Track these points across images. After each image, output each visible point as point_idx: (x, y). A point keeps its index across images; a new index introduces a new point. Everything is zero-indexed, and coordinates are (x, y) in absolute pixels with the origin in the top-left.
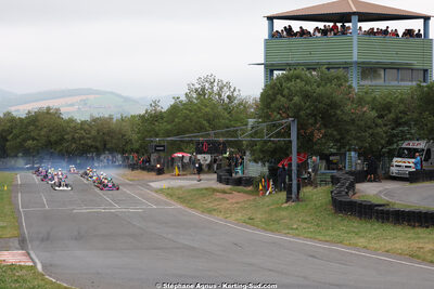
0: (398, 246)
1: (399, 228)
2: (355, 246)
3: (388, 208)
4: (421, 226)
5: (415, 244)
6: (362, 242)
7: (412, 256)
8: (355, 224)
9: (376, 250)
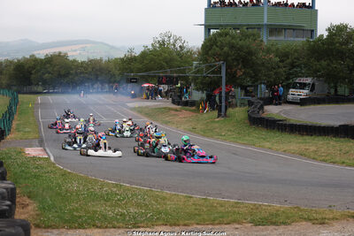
0: (291, 148)
1: (293, 136)
2: (263, 147)
3: (285, 122)
4: (307, 135)
5: (303, 147)
6: (268, 145)
7: (301, 154)
8: (264, 133)
9: (277, 150)
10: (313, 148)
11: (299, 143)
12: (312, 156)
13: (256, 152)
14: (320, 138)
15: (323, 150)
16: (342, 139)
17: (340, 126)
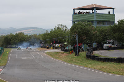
0: (98, 67)
1: (101, 62)
5: (102, 66)
6: (90, 66)
7: (100, 70)
9: (92, 68)
10: (105, 67)
11: (101, 65)
12: (103, 70)
13: (85, 69)
14: (110, 63)
15: (108, 68)
16: (117, 63)
17: (117, 58)
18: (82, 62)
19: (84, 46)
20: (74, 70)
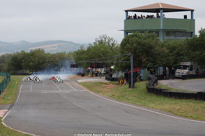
0: (165, 107)
1: (170, 99)
2: (148, 107)
3: (168, 91)
4: (179, 98)
5: (173, 106)
6: (153, 105)
7: (169, 112)
8: (154, 97)
9: (156, 109)
10: (178, 107)
11: (171, 104)
12: (175, 113)
13: (145, 111)
14: (186, 100)
15: (183, 108)
16: (198, 101)
17: (198, 93)
18: (139, 98)
19: (143, 73)
20: (127, 112)
